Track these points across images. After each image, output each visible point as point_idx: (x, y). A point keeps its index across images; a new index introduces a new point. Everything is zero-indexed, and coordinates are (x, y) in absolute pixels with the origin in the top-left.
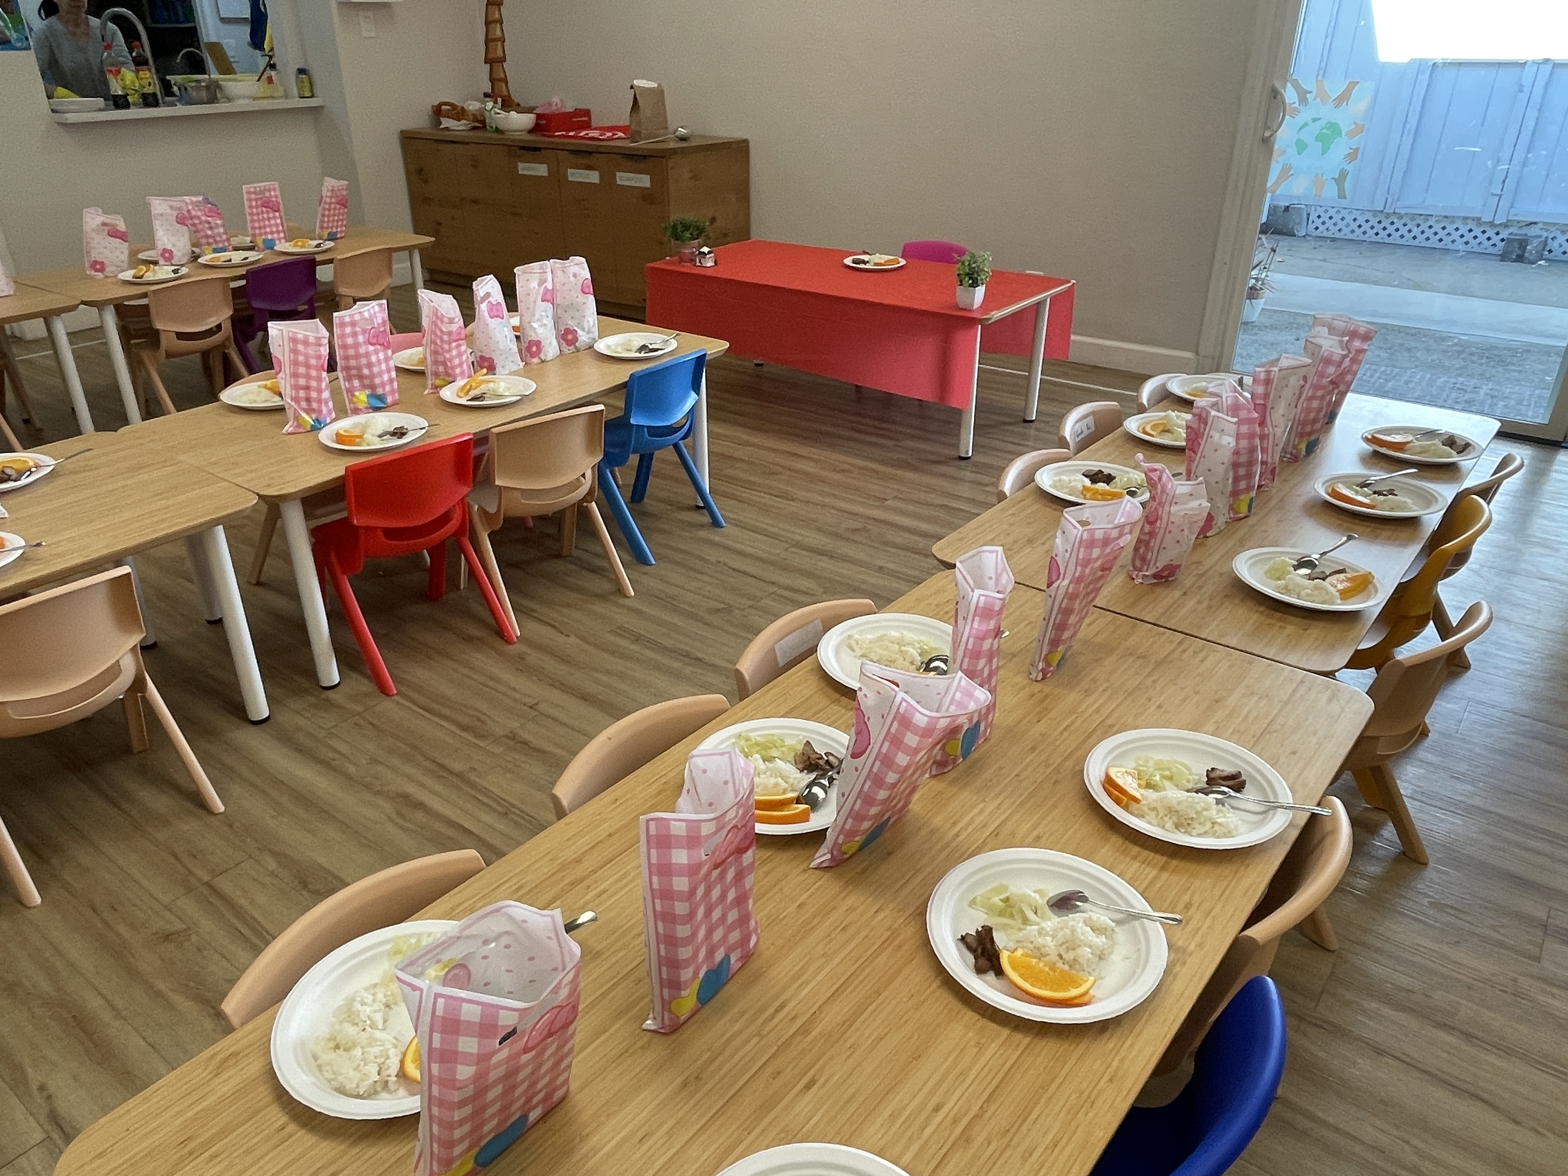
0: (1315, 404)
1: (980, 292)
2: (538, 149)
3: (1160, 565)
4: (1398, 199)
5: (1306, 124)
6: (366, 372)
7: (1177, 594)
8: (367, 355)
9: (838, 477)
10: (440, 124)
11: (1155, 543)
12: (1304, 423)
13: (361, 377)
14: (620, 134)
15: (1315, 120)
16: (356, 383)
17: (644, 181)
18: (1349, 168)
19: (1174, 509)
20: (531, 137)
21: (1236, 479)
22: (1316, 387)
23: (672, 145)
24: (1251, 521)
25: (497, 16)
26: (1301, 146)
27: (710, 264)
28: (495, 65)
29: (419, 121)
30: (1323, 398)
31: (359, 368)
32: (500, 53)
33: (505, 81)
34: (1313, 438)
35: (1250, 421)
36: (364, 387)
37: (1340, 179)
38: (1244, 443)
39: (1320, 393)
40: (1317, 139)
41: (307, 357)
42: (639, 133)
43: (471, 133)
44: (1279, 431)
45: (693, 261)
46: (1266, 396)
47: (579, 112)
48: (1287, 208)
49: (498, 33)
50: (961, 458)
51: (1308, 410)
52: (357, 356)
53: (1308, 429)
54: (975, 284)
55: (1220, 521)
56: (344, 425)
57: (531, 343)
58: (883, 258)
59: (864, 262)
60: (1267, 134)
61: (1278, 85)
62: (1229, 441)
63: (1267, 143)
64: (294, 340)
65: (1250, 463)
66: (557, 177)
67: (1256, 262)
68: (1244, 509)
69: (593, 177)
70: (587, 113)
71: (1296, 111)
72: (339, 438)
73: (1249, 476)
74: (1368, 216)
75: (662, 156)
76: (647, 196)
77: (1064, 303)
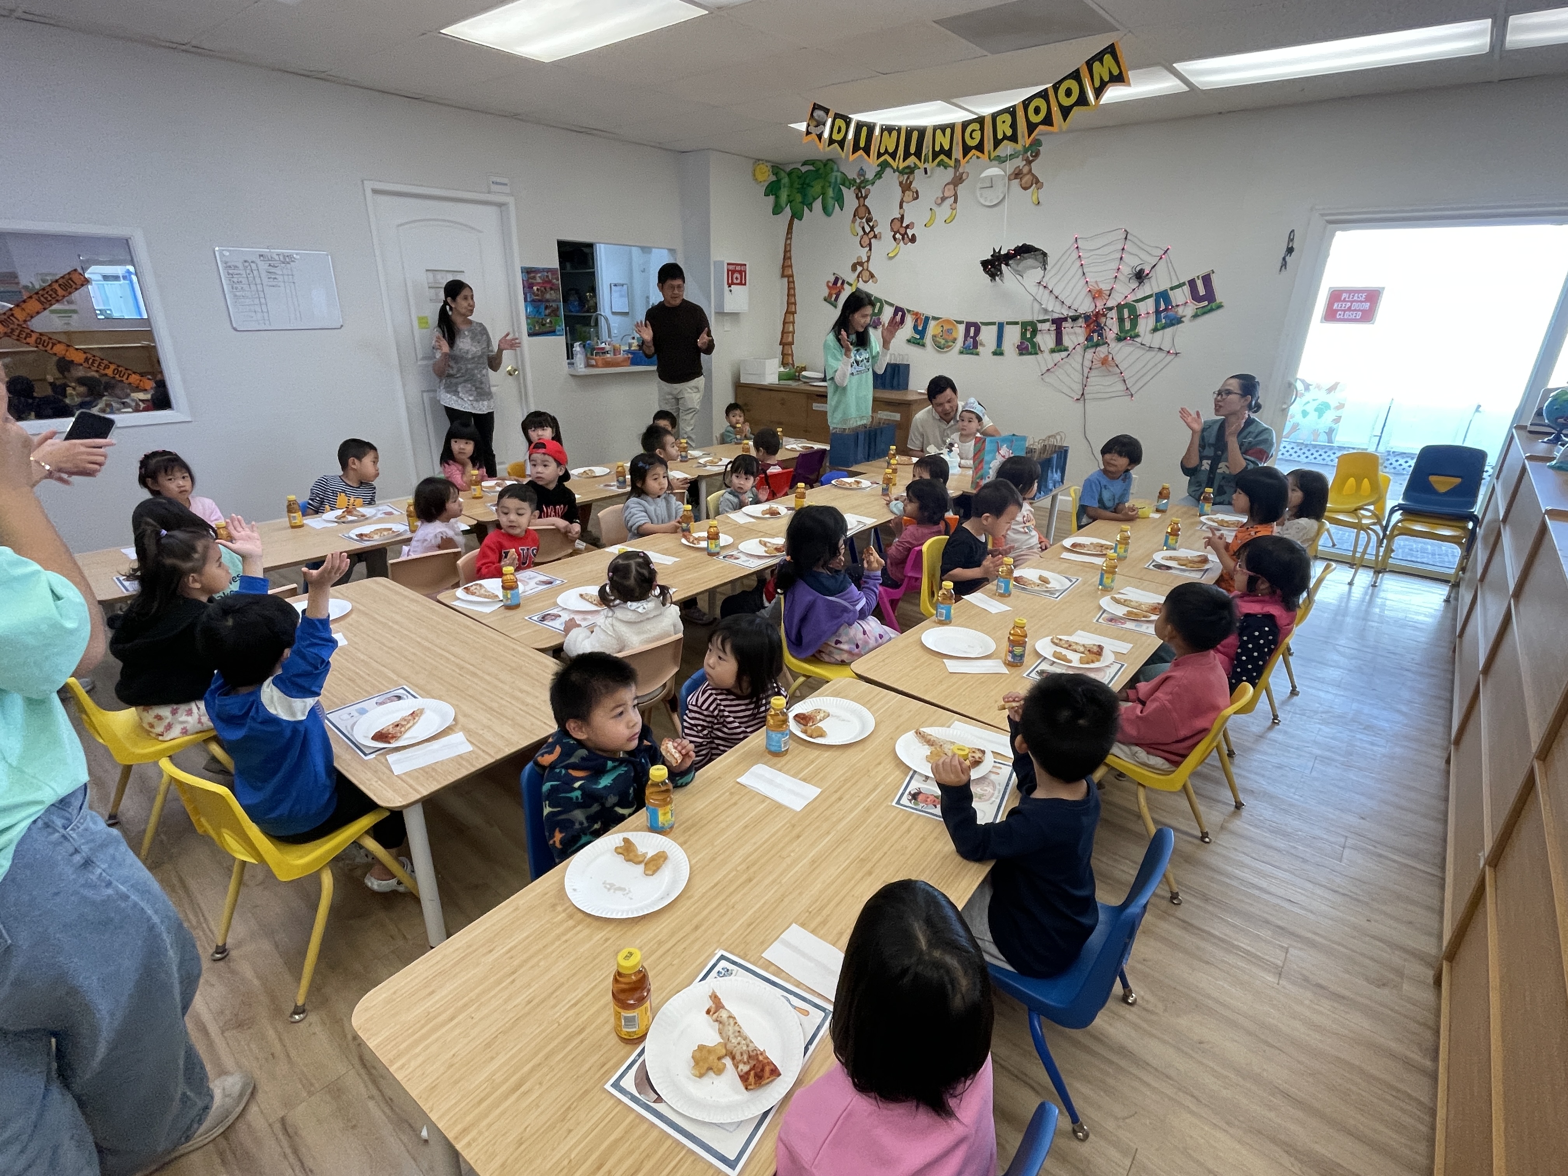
5: (1308, 402)
15: (1314, 400)
17: (897, 417)
18: (1335, 426)
23: (911, 397)
25: (792, 320)
26: (1305, 413)
28: (786, 346)
32: (790, 339)
40: (1316, 410)
49: (791, 329)
60: (1285, 407)
61: (1292, 380)
63: (1284, 412)
71: (1302, 395)
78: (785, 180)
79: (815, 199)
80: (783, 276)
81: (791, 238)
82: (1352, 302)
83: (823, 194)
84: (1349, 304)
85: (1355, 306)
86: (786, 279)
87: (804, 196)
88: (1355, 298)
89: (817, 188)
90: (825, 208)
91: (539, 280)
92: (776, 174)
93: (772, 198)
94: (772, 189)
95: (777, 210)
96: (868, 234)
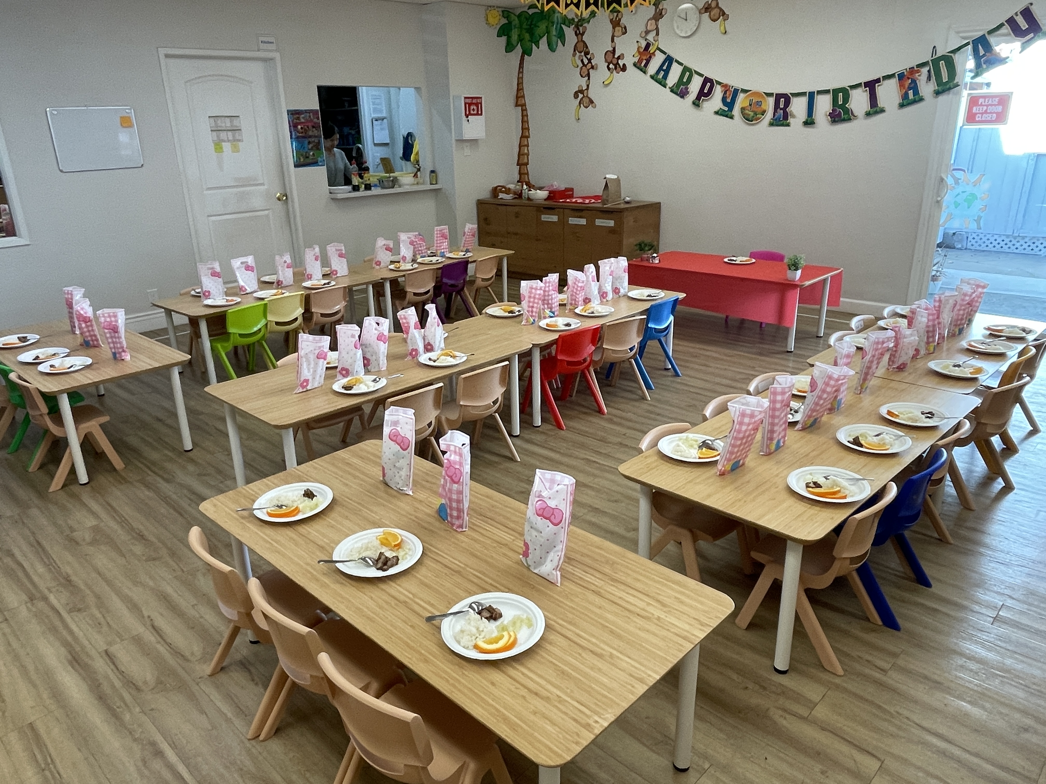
0: (961, 312)
1: (799, 272)
2: (553, 209)
3: (900, 362)
4: (1021, 228)
5: (958, 194)
6: (550, 302)
7: (906, 374)
8: (552, 295)
9: (728, 358)
10: (498, 196)
11: (897, 355)
12: (957, 320)
13: (548, 304)
14: (593, 201)
15: (963, 192)
16: (546, 306)
17: (611, 223)
18: (982, 215)
19: (905, 340)
20: (546, 203)
21: (928, 338)
22: (961, 305)
23: (623, 206)
24: (934, 355)
25: (526, 143)
26: (957, 205)
27: (657, 262)
28: (522, 167)
29: (485, 194)
30: (964, 310)
31: (548, 300)
32: (526, 161)
33: (528, 174)
34: (961, 327)
35: (933, 315)
36: (548, 308)
37: (978, 221)
38: (930, 323)
39: (963, 308)
40: (965, 201)
41: (535, 294)
42: (607, 201)
43: (514, 201)
44: (946, 321)
45: (648, 260)
46: (939, 307)
47: (567, 190)
48: (954, 234)
49: (526, 151)
50: (788, 352)
51: (958, 315)
52: (549, 295)
53: (959, 322)
54: (797, 269)
55: (922, 352)
56: (548, 321)
57: (604, 293)
58: (745, 259)
59: (733, 260)
60: (939, 199)
61: (944, 176)
62: (925, 320)
63: (939, 202)
64: (532, 288)
65: (934, 331)
66: (563, 222)
67: (935, 261)
68: (932, 349)
69: (583, 222)
70: (572, 190)
71: (953, 188)
72: (547, 325)
73: (934, 336)
74: (1003, 238)
75: (621, 211)
76: (611, 231)
77: (837, 280)
78: (516, 22)
79: (541, 37)
80: (517, 105)
81: (522, 72)
82: (987, 106)
83: (548, 32)
84: (985, 108)
85: (990, 109)
86: (520, 108)
87: (532, 35)
88: (990, 102)
89: (542, 26)
90: (549, 44)
91: (303, 120)
92: (507, 17)
93: (504, 38)
94: (504, 31)
95: (509, 48)
96: (585, 66)
